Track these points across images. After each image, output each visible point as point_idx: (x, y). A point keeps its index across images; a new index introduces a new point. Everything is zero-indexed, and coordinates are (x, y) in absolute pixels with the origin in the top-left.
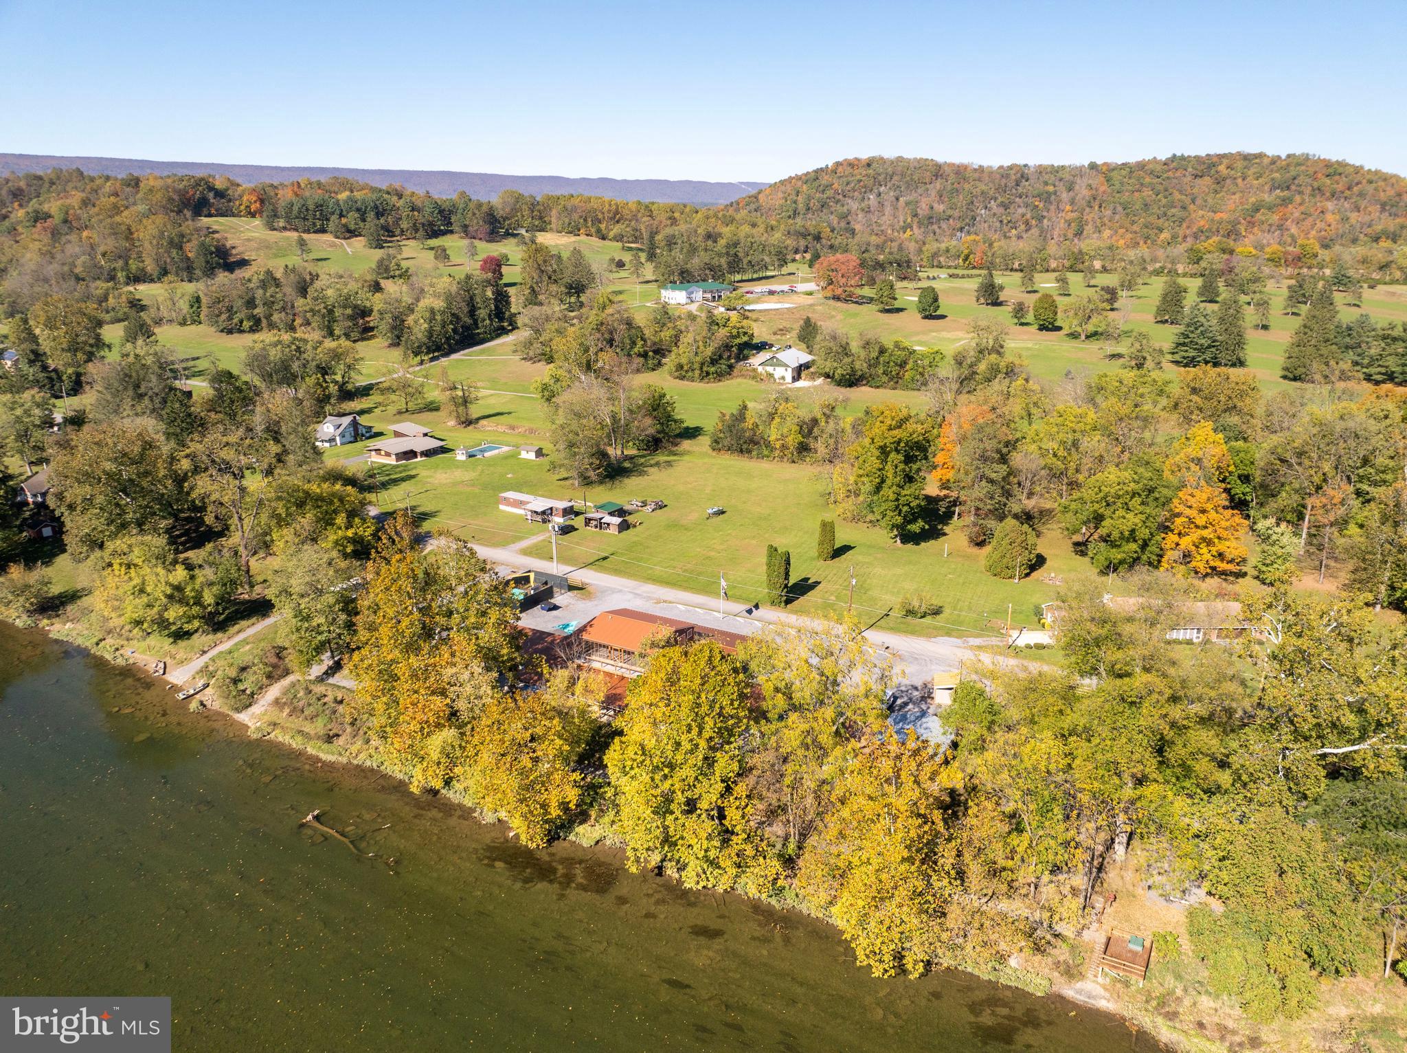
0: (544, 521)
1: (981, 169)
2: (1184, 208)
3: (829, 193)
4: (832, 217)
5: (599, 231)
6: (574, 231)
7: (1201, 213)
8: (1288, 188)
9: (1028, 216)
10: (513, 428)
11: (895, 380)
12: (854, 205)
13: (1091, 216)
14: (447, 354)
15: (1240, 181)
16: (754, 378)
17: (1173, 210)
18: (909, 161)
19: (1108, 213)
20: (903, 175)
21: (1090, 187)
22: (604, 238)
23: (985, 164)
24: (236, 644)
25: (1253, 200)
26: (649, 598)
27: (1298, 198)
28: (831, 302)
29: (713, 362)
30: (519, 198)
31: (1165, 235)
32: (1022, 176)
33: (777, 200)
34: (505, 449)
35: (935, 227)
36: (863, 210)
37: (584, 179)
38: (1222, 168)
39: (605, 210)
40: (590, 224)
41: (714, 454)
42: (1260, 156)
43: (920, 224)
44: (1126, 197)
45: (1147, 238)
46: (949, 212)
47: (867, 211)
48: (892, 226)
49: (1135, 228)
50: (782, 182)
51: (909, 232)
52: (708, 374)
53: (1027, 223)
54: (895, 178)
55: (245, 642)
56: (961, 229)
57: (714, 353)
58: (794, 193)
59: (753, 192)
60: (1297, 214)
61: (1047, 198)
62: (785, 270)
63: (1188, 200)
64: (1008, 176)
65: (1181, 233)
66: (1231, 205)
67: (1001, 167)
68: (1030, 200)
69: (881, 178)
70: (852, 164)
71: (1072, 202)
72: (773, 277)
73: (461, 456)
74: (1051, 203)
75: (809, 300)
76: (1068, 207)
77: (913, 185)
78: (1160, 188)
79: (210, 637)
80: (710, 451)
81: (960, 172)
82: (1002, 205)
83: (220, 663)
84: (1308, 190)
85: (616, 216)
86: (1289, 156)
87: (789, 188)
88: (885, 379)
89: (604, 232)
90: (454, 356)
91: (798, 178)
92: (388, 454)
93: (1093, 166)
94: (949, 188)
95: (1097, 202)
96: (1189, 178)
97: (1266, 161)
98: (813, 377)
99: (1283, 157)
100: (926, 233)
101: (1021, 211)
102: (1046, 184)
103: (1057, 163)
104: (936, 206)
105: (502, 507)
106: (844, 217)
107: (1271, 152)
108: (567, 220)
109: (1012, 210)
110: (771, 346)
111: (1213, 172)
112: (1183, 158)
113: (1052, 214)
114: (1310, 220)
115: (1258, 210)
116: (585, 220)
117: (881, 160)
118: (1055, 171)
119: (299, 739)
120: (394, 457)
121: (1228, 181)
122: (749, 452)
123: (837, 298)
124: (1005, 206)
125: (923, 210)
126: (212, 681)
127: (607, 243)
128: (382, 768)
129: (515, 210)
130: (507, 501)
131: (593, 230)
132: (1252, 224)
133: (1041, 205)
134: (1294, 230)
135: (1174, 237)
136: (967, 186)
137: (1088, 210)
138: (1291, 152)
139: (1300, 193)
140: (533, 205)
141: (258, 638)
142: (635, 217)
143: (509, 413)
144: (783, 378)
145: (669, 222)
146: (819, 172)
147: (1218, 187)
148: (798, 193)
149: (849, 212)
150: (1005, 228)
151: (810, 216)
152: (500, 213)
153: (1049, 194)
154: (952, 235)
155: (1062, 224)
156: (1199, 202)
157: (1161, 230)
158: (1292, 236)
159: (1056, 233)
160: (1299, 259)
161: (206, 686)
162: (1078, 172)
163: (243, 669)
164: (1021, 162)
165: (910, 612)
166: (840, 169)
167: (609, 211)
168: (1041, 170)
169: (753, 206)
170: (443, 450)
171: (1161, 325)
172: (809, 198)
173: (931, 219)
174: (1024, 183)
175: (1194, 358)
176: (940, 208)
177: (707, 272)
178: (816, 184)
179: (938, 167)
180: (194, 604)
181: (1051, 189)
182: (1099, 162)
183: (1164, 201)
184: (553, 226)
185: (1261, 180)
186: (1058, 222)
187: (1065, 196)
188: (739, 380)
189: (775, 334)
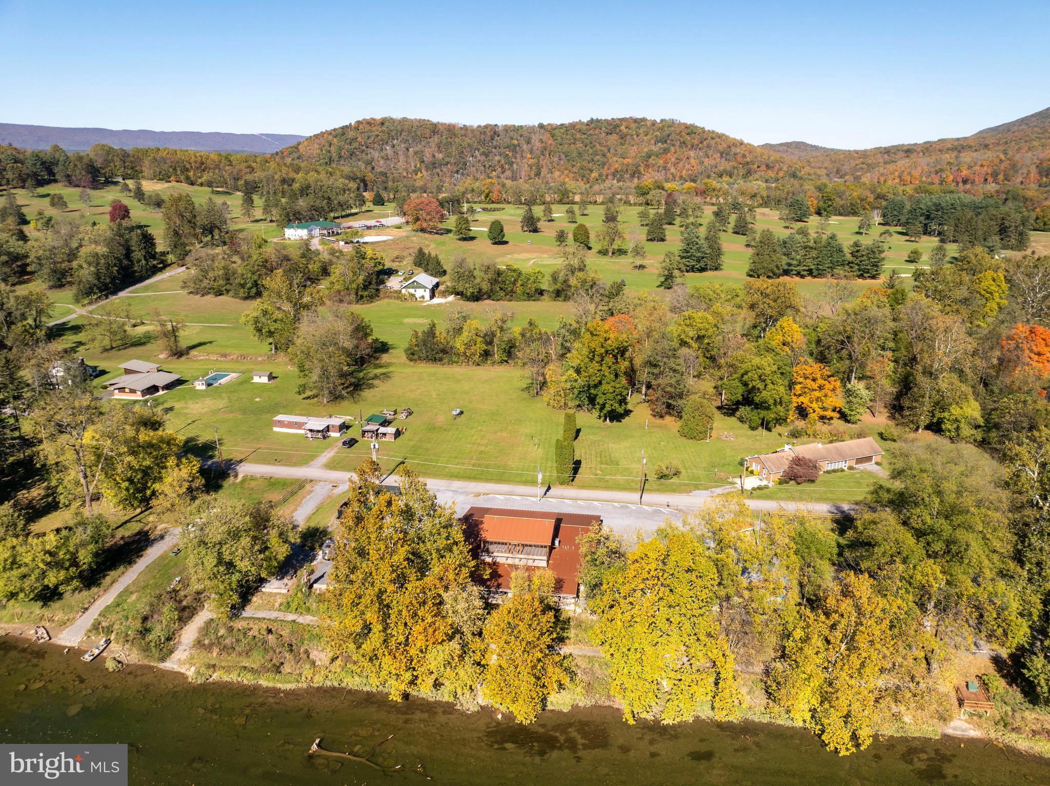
0: (324, 438)
1: (465, 128)
2: (604, 155)
3: (355, 145)
4: (360, 163)
5: (188, 178)
6: (165, 178)
7: (615, 159)
8: (666, 142)
9: (503, 162)
10: (225, 356)
11: (510, 294)
12: (376, 155)
13: (544, 161)
14: (115, 292)
15: (635, 137)
16: (398, 298)
17: (598, 157)
18: (411, 121)
19: (556, 159)
20: (409, 132)
21: (541, 141)
22: (192, 184)
23: (468, 124)
24: (120, 595)
25: (646, 150)
26: (467, 493)
27: (673, 149)
28: (420, 234)
29: (365, 288)
30: (110, 151)
31: (595, 175)
32: (495, 133)
33: (315, 150)
34: (234, 375)
35: (438, 170)
36: (383, 158)
37: (125, 131)
38: (623, 128)
39: (192, 161)
40: (179, 172)
41: (412, 363)
42: (644, 120)
43: (427, 169)
44: (566, 148)
45: (584, 176)
46: (447, 159)
47: (386, 159)
48: (406, 169)
49: (575, 170)
50: (316, 136)
51: (419, 175)
52: (362, 297)
53: (502, 167)
54: (404, 134)
55: (127, 592)
56: (457, 172)
57: (365, 281)
58: (327, 144)
59: (294, 143)
60: (673, 160)
61: (514, 148)
62: (364, 208)
63: (605, 150)
64: (485, 133)
65: (604, 173)
66: (633, 152)
67: (479, 126)
68: (503, 151)
69: (393, 133)
70: (370, 123)
71: (531, 152)
72: (356, 214)
73: (200, 386)
74: (516, 152)
75: (402, 233)
76: (529, 156)
77: (417, 139)
78: (587, 141)
79: (85, 593)
80: (408, 362)
81: (451, 130)
82: (483, 154)
83: (113, 617)
84: (678, 144)
85: (202, 166)
86: (662, 121)
87: (323, 141)
88: (502, 294)
89: (193, 179)
90: (122, 294)
91: (329, 133)
92: (133, 391)
93: (541, 126)
94: (444, 141)
95: (547, 152)
96: (604, 135)
97: (648, 123)
98: (445, 294)
99: (658, 121)
100: (432, 175)
101: (497, 158)
102: (512, 138)
103: (517, 124)
104: (436, 155)
105: (276, 429)
106: (368, 163)
107: (650, 117)
108: (158, 170)
109: (490, 158)
110: (397, 271)
111: (618, 130)
112: (598, 121)
113: (518, 160)
114: (681, 163)
115: (650, 157)
116: (175, 169)
117: (392, 120)
118: (517, 129)
119: (249, 676)
120: (139, 393)
121: (628, 137)
122: (441, 360)
123: (423, 230)
124: (486, 155)
125: (428, 158)
126: (113, 637)
127: (196, 187)
128: (344, 685)
129: (107, 162)
130: (281, 424)
131: (182, 178)
132: (647, 166)
133: (510, 154)
134: (673, 170)
135: (600, 175)
136: (457, 140)
137: (542, 157)
138: (663, 118)
139: (674, 145)
140: (125, 155)
141: (139, 587)
142: (217, 166)
143: (211, 342)
144: (423, 297)
145: (248, 170)
146: (345, 129)
147: (622, 141)
148: (330, 145)
149: (373, 159)
150: (488, 171)
151: (342, 162)
152: (98, 164)
153: (515, 146)
154: (452, 176)
155: (526, 168)
156: (612, 151)
157: (591, 171)
158: (673, 174)
159: (523, 174)
160: (704, 192)
161: (108, 642)
162: (531, 130)
163: (145, 619)
164: (493, 123)
165: (663, 477)
166: (361, 127)
167: (196, 162)
168: (507, 129)
169: (296, 155)
170: (179, 382)
171: (651, 243)
172: (340, 149)
173: (434, 165)
174: (496, 138)
175: (693, 266)
176: (440, 156)
177: (314, 212)
178: (344, 138)
179: (435, 125)
180: (70, 566)
181: (516, 142)
182: (545, 123)
183: (591, 151)
184: (145, 174)
185: (648, 137)
186: (524, 166)
187: (525, 147)
188: (386, 300)
189: (393, 261)
